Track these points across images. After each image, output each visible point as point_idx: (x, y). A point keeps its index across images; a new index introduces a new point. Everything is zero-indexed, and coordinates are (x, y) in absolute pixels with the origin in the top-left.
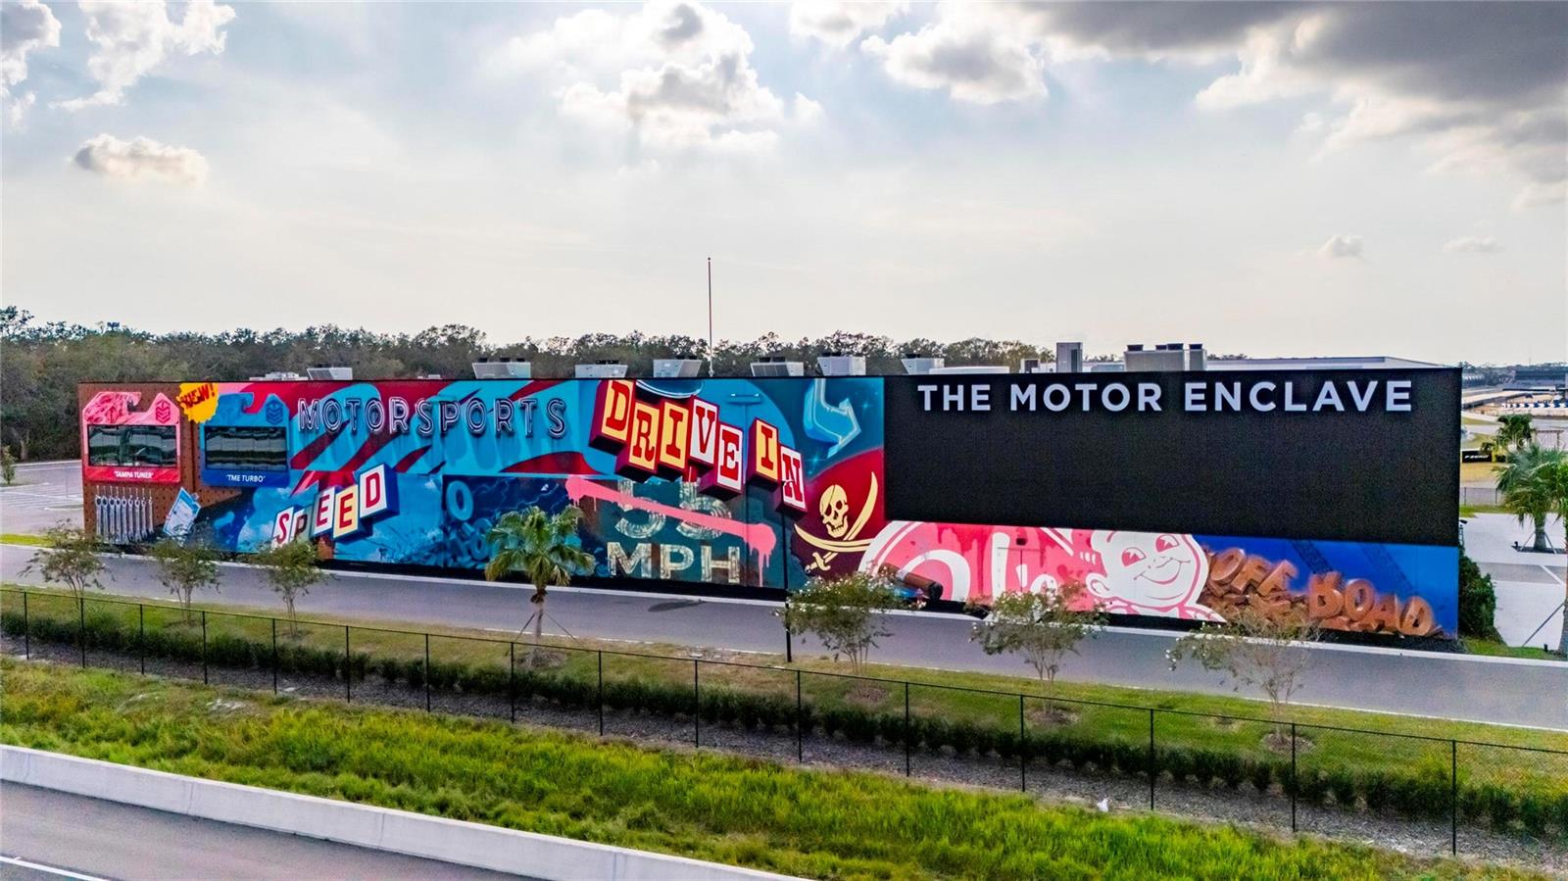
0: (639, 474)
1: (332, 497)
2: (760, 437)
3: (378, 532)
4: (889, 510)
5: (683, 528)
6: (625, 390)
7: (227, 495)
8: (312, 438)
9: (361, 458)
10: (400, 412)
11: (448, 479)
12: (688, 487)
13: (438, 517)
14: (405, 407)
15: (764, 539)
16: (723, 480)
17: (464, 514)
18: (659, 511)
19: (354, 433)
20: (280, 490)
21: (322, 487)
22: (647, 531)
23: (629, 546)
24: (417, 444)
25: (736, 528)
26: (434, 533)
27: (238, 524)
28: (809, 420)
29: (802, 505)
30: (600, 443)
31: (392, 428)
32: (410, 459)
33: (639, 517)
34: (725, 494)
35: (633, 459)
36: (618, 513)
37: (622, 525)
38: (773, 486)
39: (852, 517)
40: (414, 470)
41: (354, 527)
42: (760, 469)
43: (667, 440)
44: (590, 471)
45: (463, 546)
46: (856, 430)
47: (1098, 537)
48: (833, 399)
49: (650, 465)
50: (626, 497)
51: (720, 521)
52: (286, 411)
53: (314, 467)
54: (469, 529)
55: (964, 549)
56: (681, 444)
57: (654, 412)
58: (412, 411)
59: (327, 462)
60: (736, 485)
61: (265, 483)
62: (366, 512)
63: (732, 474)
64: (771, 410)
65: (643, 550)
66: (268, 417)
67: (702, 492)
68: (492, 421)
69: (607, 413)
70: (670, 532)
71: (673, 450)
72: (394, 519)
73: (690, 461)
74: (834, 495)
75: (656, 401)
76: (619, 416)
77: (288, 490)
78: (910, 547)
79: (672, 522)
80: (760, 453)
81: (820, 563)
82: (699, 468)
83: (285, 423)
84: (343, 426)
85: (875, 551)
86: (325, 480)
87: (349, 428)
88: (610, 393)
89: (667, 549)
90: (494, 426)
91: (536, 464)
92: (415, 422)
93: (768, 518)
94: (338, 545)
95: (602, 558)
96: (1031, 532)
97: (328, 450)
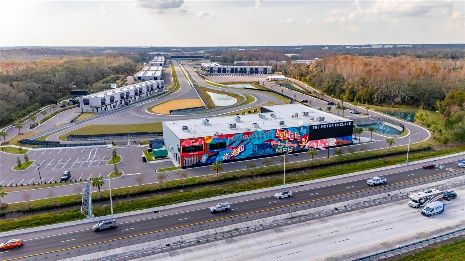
0: (281, 140)
1: (234, 150)
2: (296, 134)
3: (242, 154)
4: (309, 140)
5: (286, 146)
6: (279, 130)
7: (214, 153)
8: (231, 143)
9: (240, 144)
10: (246, 137)
11: (254, 145)
12: (287, 141)
13: (252, 150)
14: (247, 136)
15: (295, 145)
16: (291, 140)
17: (256, 149)
18: (283, 144)
19: (238, 141)
20: (225, 151)
21: (232, 149)
22: (281, 147)
23: (279, 149)
24: (249, 141)
25: (292, 145)
26: (251, 152)
27: (216, 157)
28: (301, 131)
29: (300, 141)
30: (276, 137)
31: (245, 139)
32: (248, 143)
33: (281, 145)
34: (291, 141)
35: (280, 139)
36: (278, 145)
37: (278, 147)
38: (296, 139)
39: (305, 141)
40: (248, 144)
41: (238, 154)
42: (295, 138)
43: (284, 136)
44: (274, 141)
45: (256, 153)
46: (306, 132)
47: (328, 139)
48: (304, 129)
49: (282, 139)
50: (279, 143)
51: (290, 144)
52: (226, 139)
53: (231, 147)
54: (257, 151)
55: (316, 143)
56: (286, 136)
57: (283, 132)
58: (248, 136)
59: (234, 145)
60: (292, 140)
61: (222, 150)
62: (240, 151)
63: (292, 139)
64: (297, 131)
65: (281, 149)
66: (223, 140)
67: (288, 141)
68: (261, 136)
69: (277, 133)
70: (285, 147)
71: (285, 137)
72: (245, 152)
73: (287, 138)
74: (304, 139)
75: (283, 131)
76: (278, 133)
77: (226, 151)
78: (311, 143)
79: (285, 145)
80: (295, 136)
81: (302, 147)
82: (288, 139)
83: (226, 141)
84: (237, 140)
85: (307, 145)
86: (233, 148)
87: (238, 140)
88: (277, 131)
89: (284, 149)
90: (261, 137)
91: (267, 141)
92: (249, 138)
93: (296, 143)
94: (235, 157)
95: (276, 151)
96: (322, 140)
97: (234, 144)
